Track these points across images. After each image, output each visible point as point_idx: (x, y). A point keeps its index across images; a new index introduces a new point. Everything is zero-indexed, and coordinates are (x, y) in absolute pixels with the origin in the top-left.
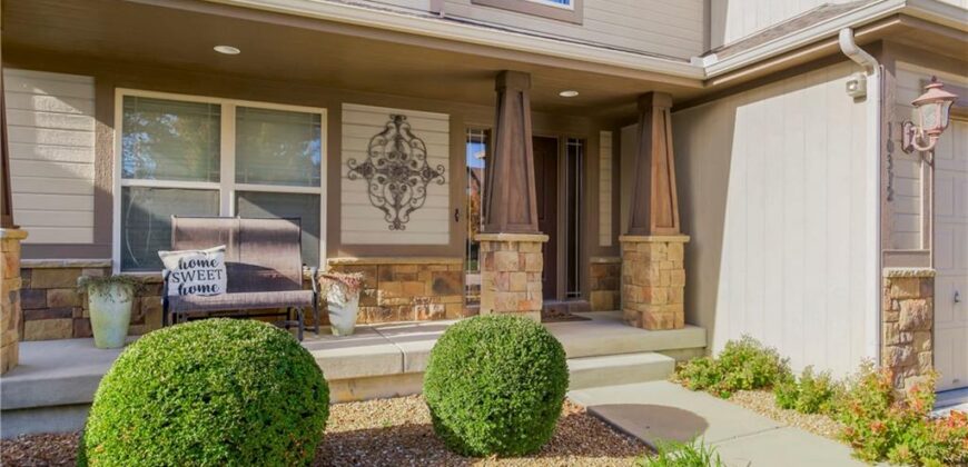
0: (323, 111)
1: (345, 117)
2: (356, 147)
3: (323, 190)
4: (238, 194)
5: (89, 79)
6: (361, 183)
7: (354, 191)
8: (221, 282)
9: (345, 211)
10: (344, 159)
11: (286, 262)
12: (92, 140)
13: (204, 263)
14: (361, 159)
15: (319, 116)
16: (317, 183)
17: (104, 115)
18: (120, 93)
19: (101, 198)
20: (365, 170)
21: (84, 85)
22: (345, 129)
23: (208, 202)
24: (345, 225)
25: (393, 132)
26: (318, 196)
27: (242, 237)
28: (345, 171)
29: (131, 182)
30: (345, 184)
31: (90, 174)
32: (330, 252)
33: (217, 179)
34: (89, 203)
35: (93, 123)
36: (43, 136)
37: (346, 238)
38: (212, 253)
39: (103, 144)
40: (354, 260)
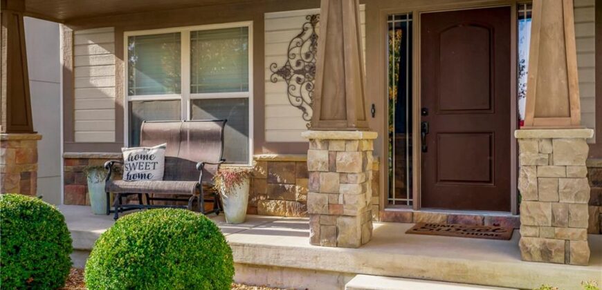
0: (249, 24)
1: (267, 26)
2: (276, 54)
3: (249, 94)
4: (194, 102)
5: (112, 29)
6: (282, 85)
7: (276, 92)
9: (269, 112)
10: (268, 62)
12: (114, 70)
13: (144, 157)
14: (281, 62)
15: (246, 28)
16: (246, 89)
17: (119, 54)
18: (127, 34)
20: (284, 72)
21: (109, 34)
22: (267, 36)
23: (174, 110)
24: (269, 124)
25: (309, 33)
26: (246, 100)
28: (268, 75)
29: (133, 98)
30: (269, 87)
31: (112, 94)
32: (257, 149)
33: (179, 91)
34: (112, 115)
35: (114, 59)
36: (93, 72)
37: (270, 137)
39: (118, 72)
40: (273, 156)
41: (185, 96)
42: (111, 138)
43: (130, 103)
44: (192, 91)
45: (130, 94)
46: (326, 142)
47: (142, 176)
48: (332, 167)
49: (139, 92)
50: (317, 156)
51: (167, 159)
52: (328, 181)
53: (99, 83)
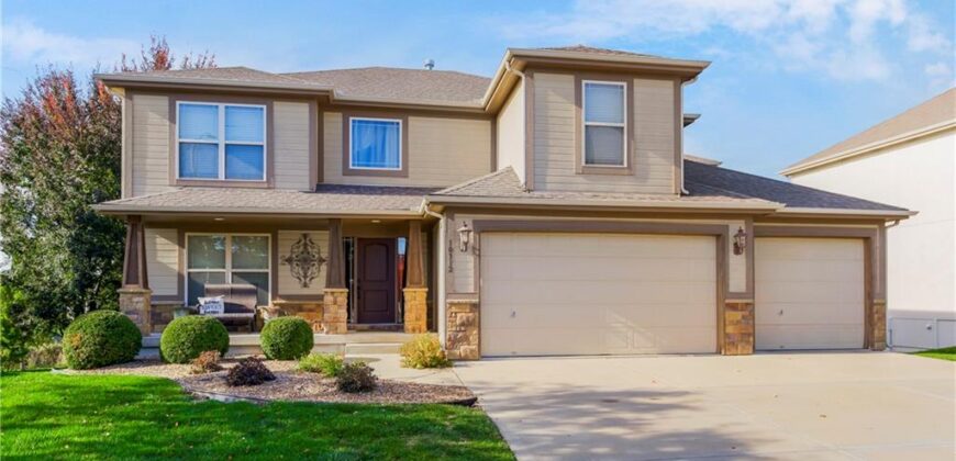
0: (269, 235)
1: (280, 237)
2: (284, 251)
3: (269, 271)
4: (233, 273)
5: (175, 230)
6: (288, 267)
7: (284, 270)
8: (221, 309)
9: (280, 280)
10: (280, 255)
11: (251, 302)
12: (177, 254)
13: (214, 302)
14: (288, 255)
15: (267, 238)
16: (267, 268)
17: (181, 245)
18: (187, 234)
19: (180, 276)
20: (289, 260)
21: (174, 233)
22: (280, 242)
23: (220, 278)
24: (280, 286)
25: (303, 242)
26: (267, 274)
27: (233, 292)
28: (280, 261)
29: (191, 270)
30: (280, 267)
31: (176, 267)
32: (273, 298)
33: (224, 267)
34: (176, 279)
35: (177, 247)
36: (159, 254)
37: (280, 292)
38: (218, 299)
39: (180, 255)
40: (283, 302)
41: (228, 271)
42: (175, 292)
43: (189, 273)
44: (233, 268)
45: (190, 267)
46: (332, 293)
47: (214, 312)
48: (335, 303)
49: (195, 267)
50: (328, 299)
51: (226, 304)
52: (333, 308)
53: (165, 261)
